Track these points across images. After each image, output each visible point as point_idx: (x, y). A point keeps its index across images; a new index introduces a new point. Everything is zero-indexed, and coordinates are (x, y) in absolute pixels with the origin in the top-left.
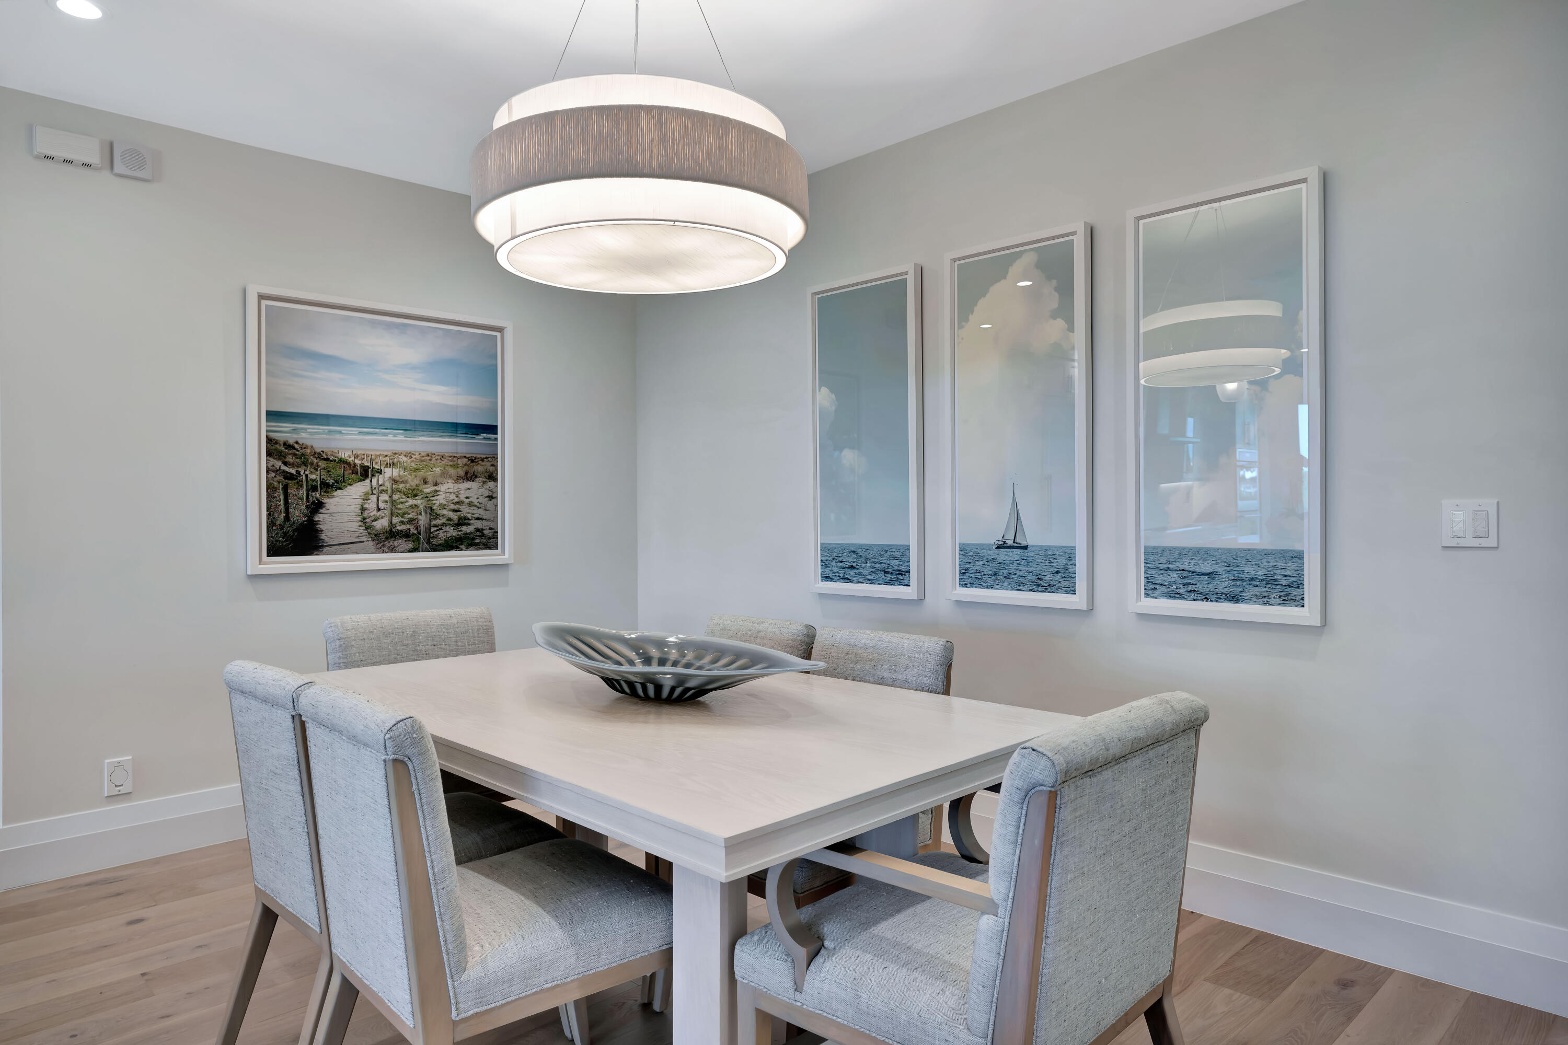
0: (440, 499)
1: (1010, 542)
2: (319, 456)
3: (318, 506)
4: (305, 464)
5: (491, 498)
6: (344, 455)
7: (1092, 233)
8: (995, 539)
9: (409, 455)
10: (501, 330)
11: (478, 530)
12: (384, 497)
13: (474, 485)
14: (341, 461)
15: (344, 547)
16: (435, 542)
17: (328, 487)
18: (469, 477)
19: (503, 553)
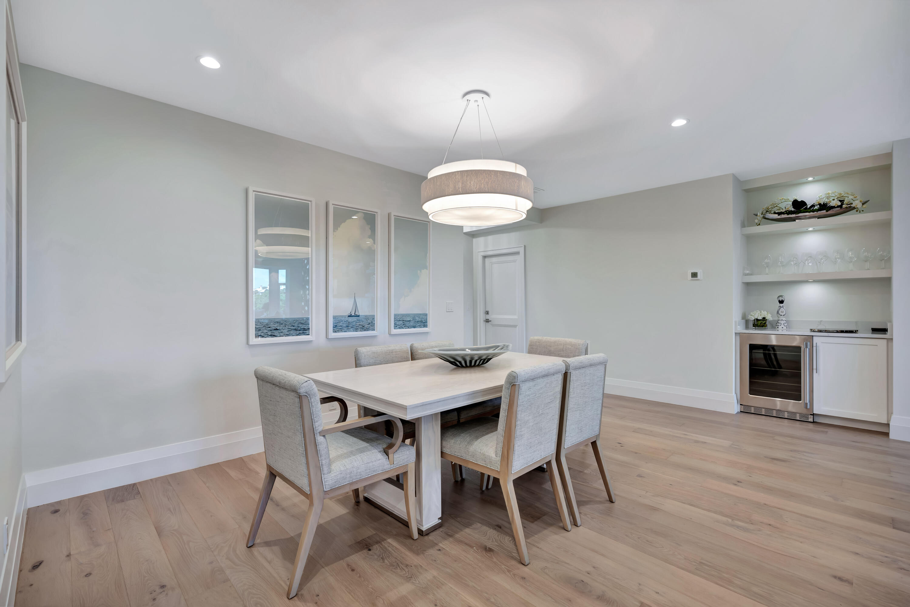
1: (353, 314)
8: (348, 313)
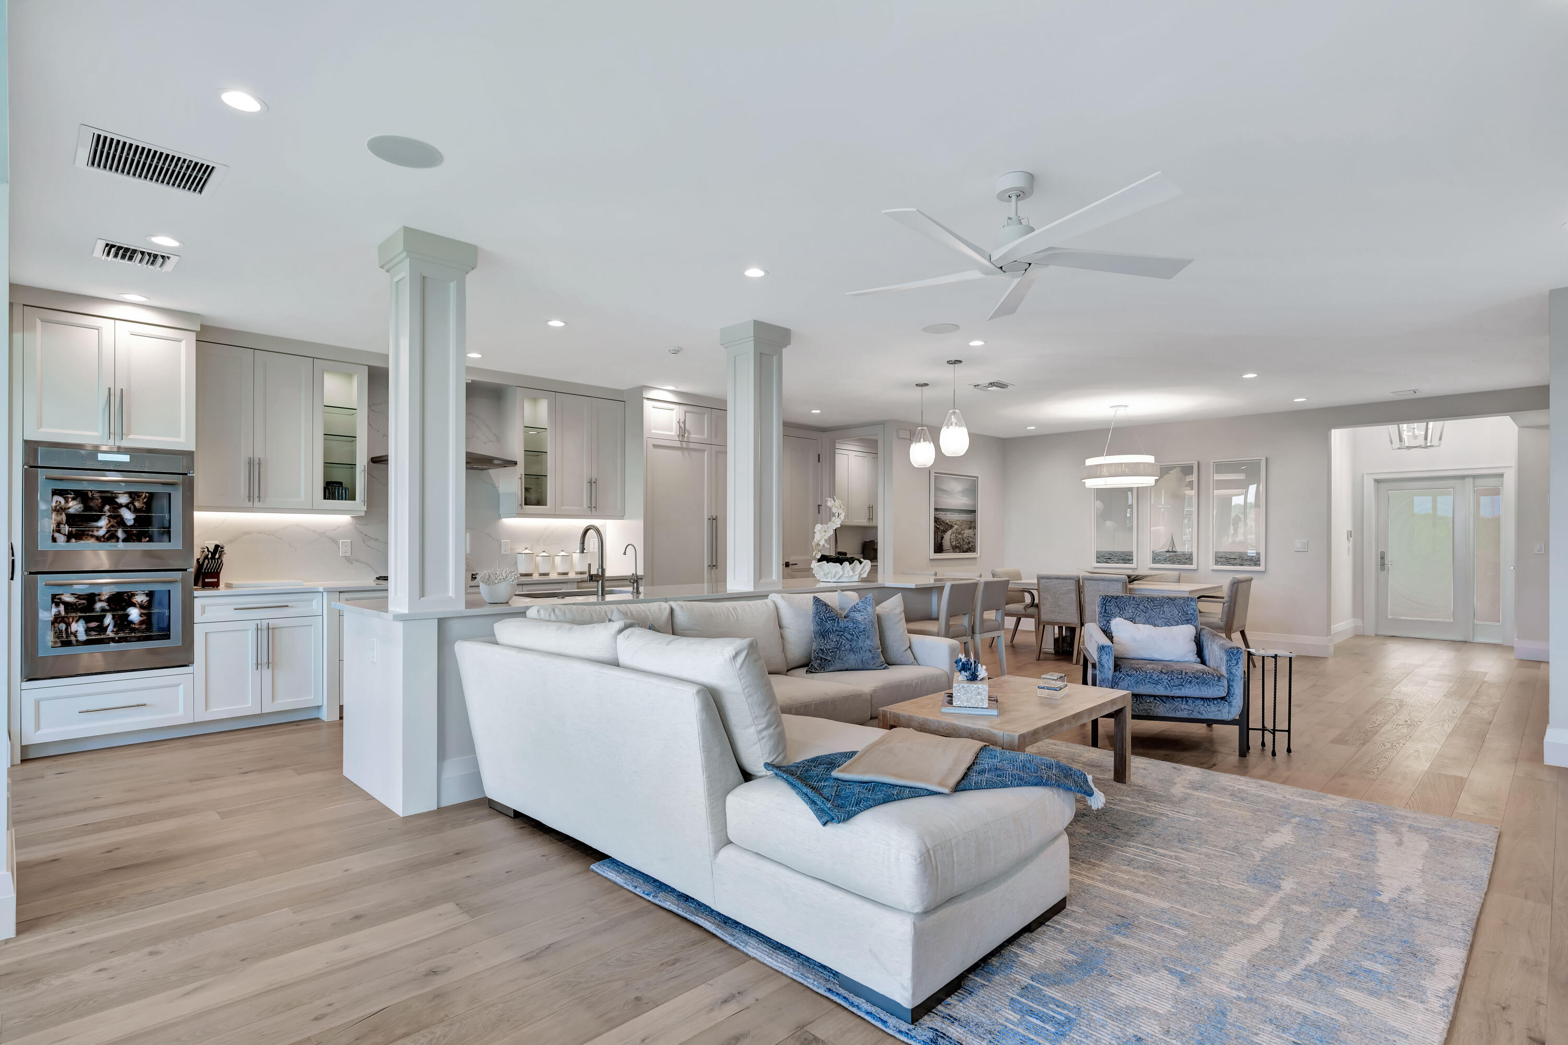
0: (965, 535)
1: (1170, 550)
2: (943, 521)
3: (942, 538)
4: (941, 524)
5: (975, 535)
6: (947, 521)
7: (1199, 463)
8: (1166, 549)
9: (959, 521)
10: (977, 477)
11: (972, 546)
12: (954, 535)
13: (970, 530)
14: (947, 523)
15: (947, 551)
16: (964, 550)
17: (945, 531)
18: (970, 528)
19: (977, 554)
